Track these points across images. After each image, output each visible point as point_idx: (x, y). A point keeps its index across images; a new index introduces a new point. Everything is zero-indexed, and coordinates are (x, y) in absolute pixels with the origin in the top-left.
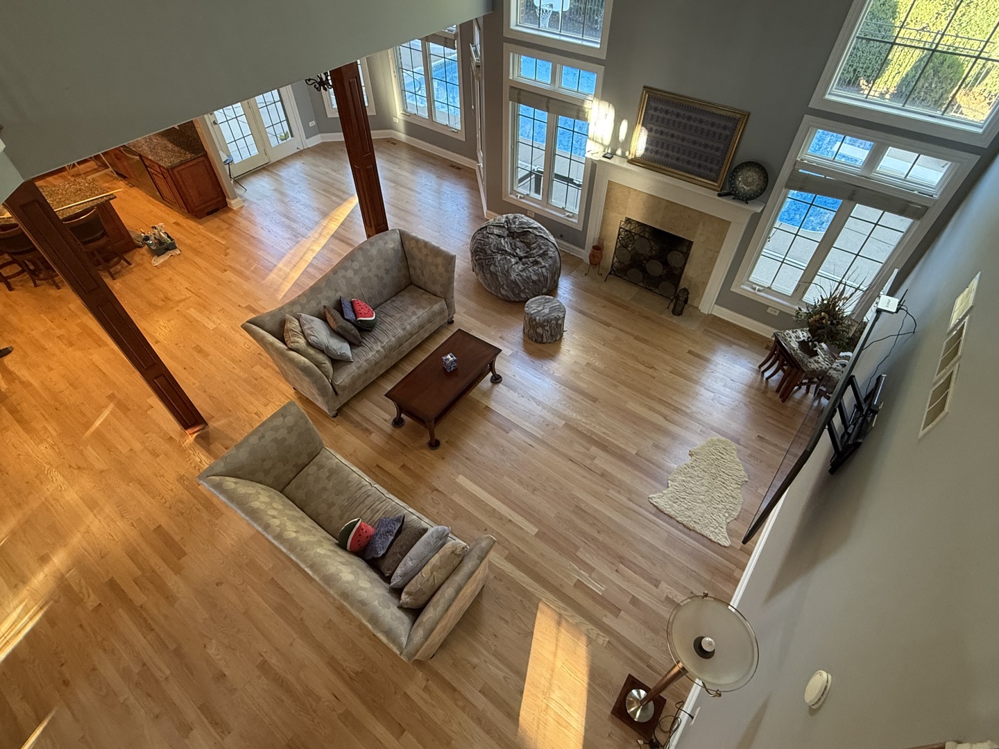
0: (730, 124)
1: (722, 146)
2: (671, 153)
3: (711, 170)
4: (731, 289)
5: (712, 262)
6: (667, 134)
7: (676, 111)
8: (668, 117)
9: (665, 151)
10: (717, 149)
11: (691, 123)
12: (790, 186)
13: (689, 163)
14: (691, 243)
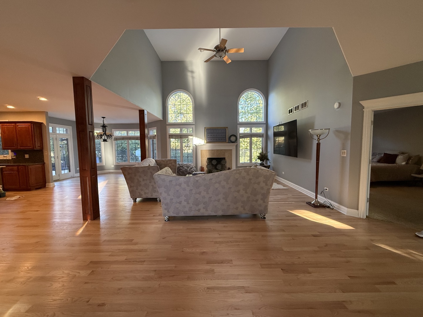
0: (225, 130)
1: (225, 134)
2: (215, 139)
3: (224, 140)
4: (238, 166)
5: (231, 160)
6: (212, 135)
7: (216, 130)
8: (212, 132)
9: (210, 139)
10: (224, 135)
11: (214, 132)
12: (240, 138)
13: (219, 140)
14: (225, 158)
